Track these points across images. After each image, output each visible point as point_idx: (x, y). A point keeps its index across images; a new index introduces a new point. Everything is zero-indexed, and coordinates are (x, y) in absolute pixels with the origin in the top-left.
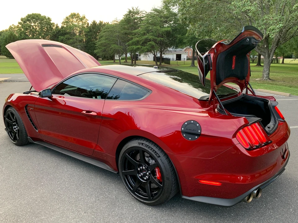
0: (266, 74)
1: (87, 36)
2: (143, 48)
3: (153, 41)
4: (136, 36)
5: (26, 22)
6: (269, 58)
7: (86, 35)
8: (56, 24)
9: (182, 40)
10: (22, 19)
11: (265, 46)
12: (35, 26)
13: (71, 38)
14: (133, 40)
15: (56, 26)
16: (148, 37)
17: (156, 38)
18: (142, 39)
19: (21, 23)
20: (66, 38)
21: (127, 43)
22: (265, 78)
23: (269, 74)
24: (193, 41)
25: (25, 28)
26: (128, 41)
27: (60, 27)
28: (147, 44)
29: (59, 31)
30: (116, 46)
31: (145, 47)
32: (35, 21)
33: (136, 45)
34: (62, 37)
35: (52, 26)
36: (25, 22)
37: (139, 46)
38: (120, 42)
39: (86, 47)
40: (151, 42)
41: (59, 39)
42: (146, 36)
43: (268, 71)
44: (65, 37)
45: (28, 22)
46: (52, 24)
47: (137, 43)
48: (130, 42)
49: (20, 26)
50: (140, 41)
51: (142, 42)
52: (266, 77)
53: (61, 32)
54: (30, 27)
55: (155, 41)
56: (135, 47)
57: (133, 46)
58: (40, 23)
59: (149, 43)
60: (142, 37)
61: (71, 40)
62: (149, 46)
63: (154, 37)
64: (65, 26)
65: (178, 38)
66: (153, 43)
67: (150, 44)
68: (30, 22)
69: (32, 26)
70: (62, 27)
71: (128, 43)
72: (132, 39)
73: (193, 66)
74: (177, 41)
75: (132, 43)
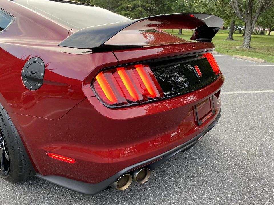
0: (247, 42)
2: (131, 13)
3: (141, 7)
4: (125, 2)
6: (252, 25)
9: (170, 8)
11: (249, 12)
14: (122, 6)
16: (137, 3)
17: (145, 4)
22: (245, 46)
23: (250, 42)
24: (181, 9)
26: (118, 7)
28: (136, 10)
31: (134, 13)
37: (128, 12)
40: (139, 8)
42: (135, 2)
43: (249, 39)
47: (126, 8)
48: (120, 7)
52: (247, 45)
55: (143, 7)
57: (122, 12)
60: (131, 3)
62: (138, 12)
63: (142, 3)
65: (167, 5)
66: (141, 9)
67: (138, 10)
71: (117, 8)
72: (122, 4)
73: (180, 34)
74: (165, 8)
75: (122, 8)
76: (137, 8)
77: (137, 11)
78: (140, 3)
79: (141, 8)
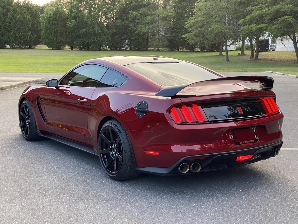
1: (176, 9)
4: (259, 8)
7: (174, 7)
13: (149, 13)
14: (252, 15)
16: (281, 8)
18: (269, 12)
20: (141, 14)
21: (241, 21)
26: (245, 16)
28: (279, 21)
30: (220, 26)
31: (274, 27)
33: (258, 23)
34: (134, 13)
38: (229, 20)
39: (173, 29)
40: (286, 17)
41: (130, 16)
42: (278, 7)
44: (140, 12)
47: (260, 19)
48: (248, 18)
50: (266, 16)
51: (268, 18)
55: (294, 14)
56: (254, 27)
57: (251, 26)
59: (281, 19)
60: (269, 8)
61: (149, 18)
62: (283, 24)
66: (289, 19)
67: (284, 20)
71: (243, 20)
72: (252, 11)
75: (251, 19)
76: (282, 16)
77: (281, 23)
78: (288, 8)
79: (289, 16)
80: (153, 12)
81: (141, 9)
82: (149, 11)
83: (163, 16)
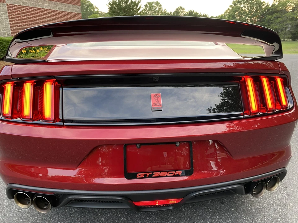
5: (237, 4)
8: (266, 2)
10: (233, 2)
12: (244, 8)
13: (280, 16)
15: (266, 4)
19: (231, 6)
20: (274, 17)
25: (234, 10)
27: (271, 5)
29: (269, 10)
32: (245, 2)
34: (270, 16)
35: (262, 5)
36: (235, 5)
41: (266, 19)
44: (274, 16)
45: (238, 4)
46: (262, 3)
49: (231, 9)
53: (271, 10)
54: (239, 9)
58: (250, 4)
61: (280, 19)
64: (277, 3)
68: (241, 4)
69: (242, 8)
70: (273, 5)
80: (283, 15)
81: (275, 14)
82: (281, 15)
83: (291, 17)
